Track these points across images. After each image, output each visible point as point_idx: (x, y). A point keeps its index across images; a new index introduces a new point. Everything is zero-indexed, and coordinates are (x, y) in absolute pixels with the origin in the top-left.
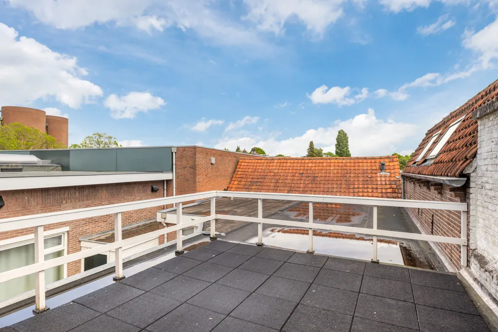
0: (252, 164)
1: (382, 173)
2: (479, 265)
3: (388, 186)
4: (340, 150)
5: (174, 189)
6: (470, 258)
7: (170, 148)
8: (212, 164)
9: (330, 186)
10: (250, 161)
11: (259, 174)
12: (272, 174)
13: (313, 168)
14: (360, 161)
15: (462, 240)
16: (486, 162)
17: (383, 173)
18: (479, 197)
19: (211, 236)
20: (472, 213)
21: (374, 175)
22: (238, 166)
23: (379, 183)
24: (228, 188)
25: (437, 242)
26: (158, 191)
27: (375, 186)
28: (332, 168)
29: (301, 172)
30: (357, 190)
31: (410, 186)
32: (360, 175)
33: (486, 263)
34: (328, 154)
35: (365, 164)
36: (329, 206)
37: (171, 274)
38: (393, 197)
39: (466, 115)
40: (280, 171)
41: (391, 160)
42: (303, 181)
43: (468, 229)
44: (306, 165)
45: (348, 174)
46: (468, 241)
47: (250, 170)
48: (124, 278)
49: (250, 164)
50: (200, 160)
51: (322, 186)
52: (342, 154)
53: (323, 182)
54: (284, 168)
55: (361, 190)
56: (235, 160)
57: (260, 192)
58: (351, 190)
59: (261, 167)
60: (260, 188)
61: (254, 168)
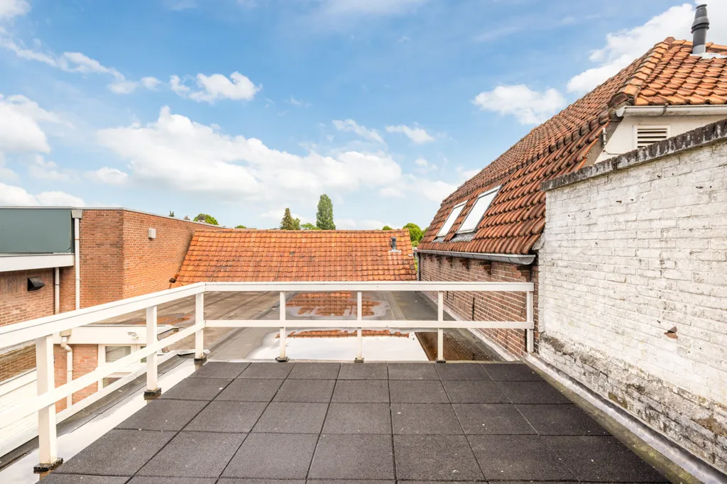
0: (216, 240)
1: (392, 251)
2: (553, 350)
3: (401, 267)
4: (323, 221)
5: (78, 283)
6: (538, 342)
7: (70, 210)
8: (150, 239)
9: (332, 268)
10: (213, 235)
11: (228, 254)
12: (249, 254)
13: (308, 245)
14: (368, 235)
15: (528, 324)
16: (559, 237)
17: (394, 251)
18: (548, 275)
19: (197, 357)
20: (540, 293)
21: (384, 253)
22: (192, 243)
23: (391, 263)
24: (176, 277)
25: (480, 329)
26: (42, 289)
27: (386, 267)
28: (333, 245)
29: (292, 250)
30: (365, 273)
31: (430, 266)
32: (368, 254)
33: (562, 346)
34: (307, 226)
35: (373, 240)
36: (332, 295)
37: (160, 433)
38: (407, 280)
39: (503, 185)
40: (261, 249)
41: (401, 234)
42: (295, 263)
43: (536, 311)
44: (298, 240)
45: (354, 253)
46: (536, 323)
47: (213, 249)
48: (60, 463)
49: (211, 240)
50: (130, 232)
51: (322, 269)
52: (324, 226)
53: (322, 264)
54: (267, 245)
55: (370, 273)
56: (185, 233)
57: (232, 281)
58: (359, 273)
59: (230, 244)
60: (232, 274)
61: (220, 244)
